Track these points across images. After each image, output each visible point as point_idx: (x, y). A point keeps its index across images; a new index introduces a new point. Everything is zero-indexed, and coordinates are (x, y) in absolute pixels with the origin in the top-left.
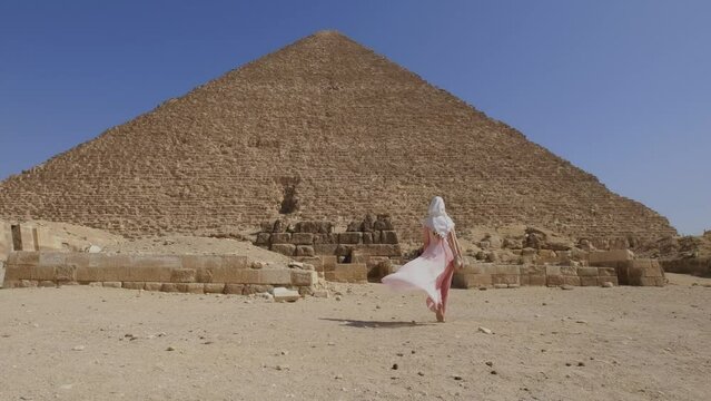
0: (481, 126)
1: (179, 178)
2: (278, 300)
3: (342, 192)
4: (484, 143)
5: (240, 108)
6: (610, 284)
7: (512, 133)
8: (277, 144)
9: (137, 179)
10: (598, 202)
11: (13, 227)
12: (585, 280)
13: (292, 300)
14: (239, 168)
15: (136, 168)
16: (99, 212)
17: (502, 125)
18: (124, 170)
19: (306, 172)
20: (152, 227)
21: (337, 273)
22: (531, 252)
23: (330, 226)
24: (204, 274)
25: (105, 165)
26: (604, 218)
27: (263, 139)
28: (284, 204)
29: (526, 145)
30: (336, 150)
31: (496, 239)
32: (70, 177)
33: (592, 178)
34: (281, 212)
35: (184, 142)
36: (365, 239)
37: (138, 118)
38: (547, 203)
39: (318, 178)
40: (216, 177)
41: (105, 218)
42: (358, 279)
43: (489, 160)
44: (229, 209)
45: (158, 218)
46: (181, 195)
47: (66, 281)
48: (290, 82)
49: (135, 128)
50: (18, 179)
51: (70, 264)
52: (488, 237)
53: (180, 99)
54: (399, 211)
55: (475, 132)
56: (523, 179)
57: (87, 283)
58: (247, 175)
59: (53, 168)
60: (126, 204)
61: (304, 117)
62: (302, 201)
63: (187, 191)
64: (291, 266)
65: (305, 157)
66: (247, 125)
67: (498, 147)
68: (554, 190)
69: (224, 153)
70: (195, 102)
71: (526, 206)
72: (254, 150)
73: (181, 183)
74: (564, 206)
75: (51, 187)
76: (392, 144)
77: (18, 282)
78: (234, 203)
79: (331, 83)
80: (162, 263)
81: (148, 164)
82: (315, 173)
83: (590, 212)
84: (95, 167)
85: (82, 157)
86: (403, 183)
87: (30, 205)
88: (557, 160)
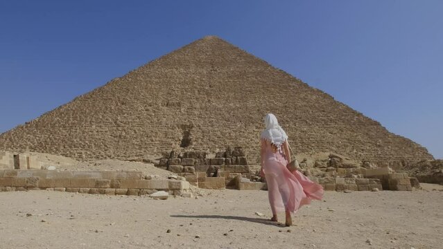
0: (306, 92)
1: (119, 126)
2: (155, 198)
3: (219, 133)
4: (307, 102)
5: (157, 83)
6: (377, 189)
7: (326, 96)
8: (179, 104)
9: (94, 127)
10: (381, 138)
11: (15, 156)
12: (361, 187)
13: (164, 198)
14: (156, 119)
15: (94, 120)
16: (71, 147)
17: (319, 91)
18: (86, 121)
19: (196, 121)
20: (102, 156)
21: (206, 183)
22: (332, 170)
23: (205, 154)
24: (115, 183)
25: (75, 118)
26: (386, 148)
27: (170, 102)
28: (183, 141)
29: (335, 104)
30: (215, 108)
31: (310, 162)
32: (53, 126)
33: (377, 124)
34: (181, 146)
35: (123, 104)
36: (227, 162)
37: (96, 90)
38: (349, 140)
39: (204, 125)
40: (141, 125)
41: (74, 150)
42: (219, 187)
43: (311, 113)
44: (149, 144)
45: (106, 150)
46: (120, 136)
47: (32, 187)
48: (187, 67)
49: (94, 96)
50: (22, 127)
51: (35, 177)
52: (305, 160)
53: (121, 78)
54: (255, 145)
55: (302, 96)
56: (333, 125)
57: (44, 188)
58: (161, 123)
59: (43, 120)
60: (87, 142)
61: (196, 88)
62: (194, 139)
63: (124, 134)
64: (170, 178)
65: (196, 112)
66: (161, 93)
67: (316, 105)
68: (353, 131)
69: (147, 110)
70: (130, 80)
71: (335, 141)
72: (165, 108)
73: (120, 128)
74: (359, 141)
75: (42, 132)
76: (250, 104)
77: (4, 188)
78: (152, 141)
79: (213, 67)
80: (90, 176)
81: (101, 117)
82: (202, 122)
83: (376, 144)
84: (69, 120)
85: (61, 114)
86: (257, 127)
87: (29, 143)
88: (354, 112)
